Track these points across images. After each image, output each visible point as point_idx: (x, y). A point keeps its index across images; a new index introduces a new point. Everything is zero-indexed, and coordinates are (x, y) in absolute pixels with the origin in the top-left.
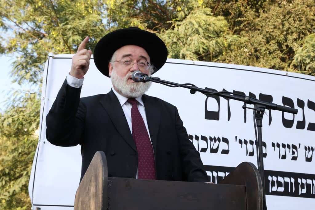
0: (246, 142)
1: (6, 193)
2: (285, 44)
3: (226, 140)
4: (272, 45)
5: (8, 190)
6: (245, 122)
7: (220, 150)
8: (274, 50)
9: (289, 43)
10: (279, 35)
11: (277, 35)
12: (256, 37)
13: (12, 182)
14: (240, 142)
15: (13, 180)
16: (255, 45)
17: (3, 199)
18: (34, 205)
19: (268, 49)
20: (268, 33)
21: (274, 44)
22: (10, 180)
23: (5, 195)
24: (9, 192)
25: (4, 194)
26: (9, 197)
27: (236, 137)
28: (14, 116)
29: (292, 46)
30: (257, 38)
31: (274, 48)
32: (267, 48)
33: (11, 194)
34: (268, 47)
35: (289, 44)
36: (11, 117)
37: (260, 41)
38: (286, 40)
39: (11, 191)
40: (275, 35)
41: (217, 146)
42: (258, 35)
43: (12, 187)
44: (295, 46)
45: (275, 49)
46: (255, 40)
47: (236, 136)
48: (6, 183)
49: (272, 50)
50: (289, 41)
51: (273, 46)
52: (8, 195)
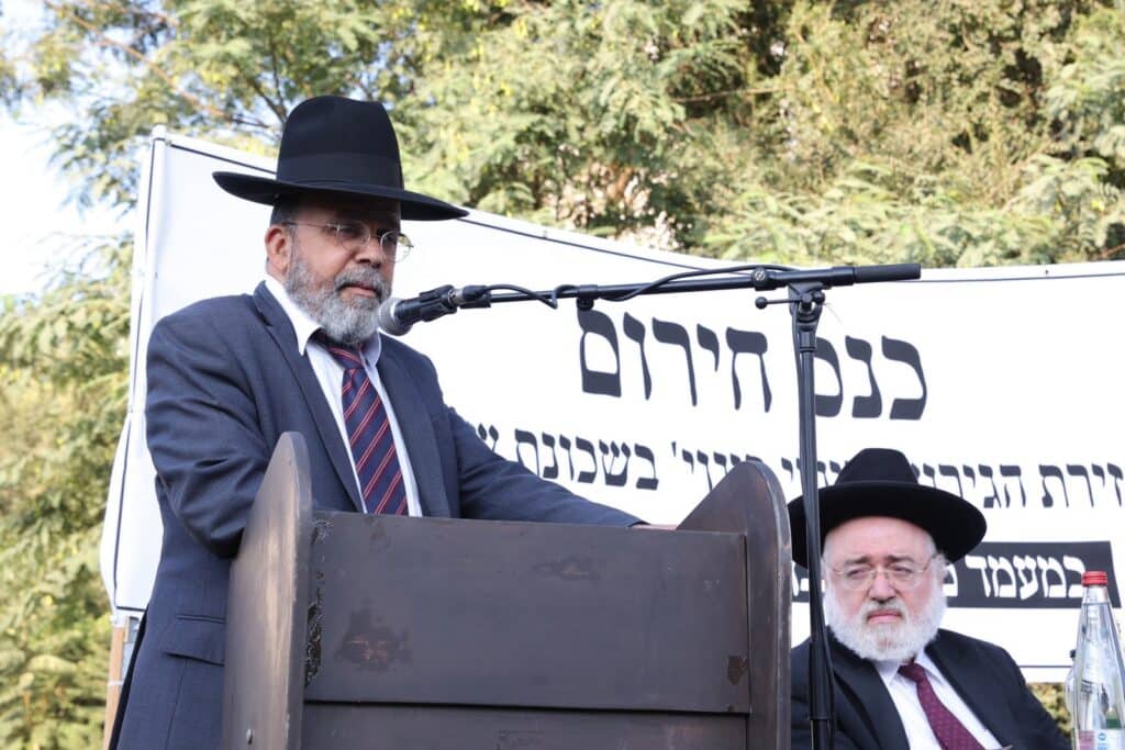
0: (703, 458)
1: (56, 575)
2: (1015, 45)
3: (644, 452)
4: (973, 49)
5: (61, 565)
6: (695, 403)
7: (632, 480)
8: (981, 67)
9: (1029, 45)
10: (993, 15)
11: (989, 14)
12: (915, 24)
13: (74, 537)
14: (687, 457)
15: (78, 529)
16: (911, 50)
17: (45, 594)
18: (119, 608)
19: (957, 66)
20: (957, 9)
21: (979, 45)
22: (68, 529)
23: (50, 582)
24: (64, 570)
25: (49, 577)
26: (66, 586)
27: (674, 445)
28: (73, 312)
29: (1036, 55)
30: (920, 26)
31: (979, 60)
32: (953, 60)
33: (71, 576)
34: (957, 59)
35: (1026, 48)
36: (63, 318)
37: (930, 37)
38: (1018, 31)
39: (73, 566)
40: (982, 14)
41: (623, 467)
42: (923, 14)
43: (75, 551)
44: (1048, 54)
45: (985, 64)
46: (912, 33)
47: (673, 440)
48: (52, 541)
49: (974, 70)
50: (1027, 34)
51: (976, 54)
52: (62, 580)
